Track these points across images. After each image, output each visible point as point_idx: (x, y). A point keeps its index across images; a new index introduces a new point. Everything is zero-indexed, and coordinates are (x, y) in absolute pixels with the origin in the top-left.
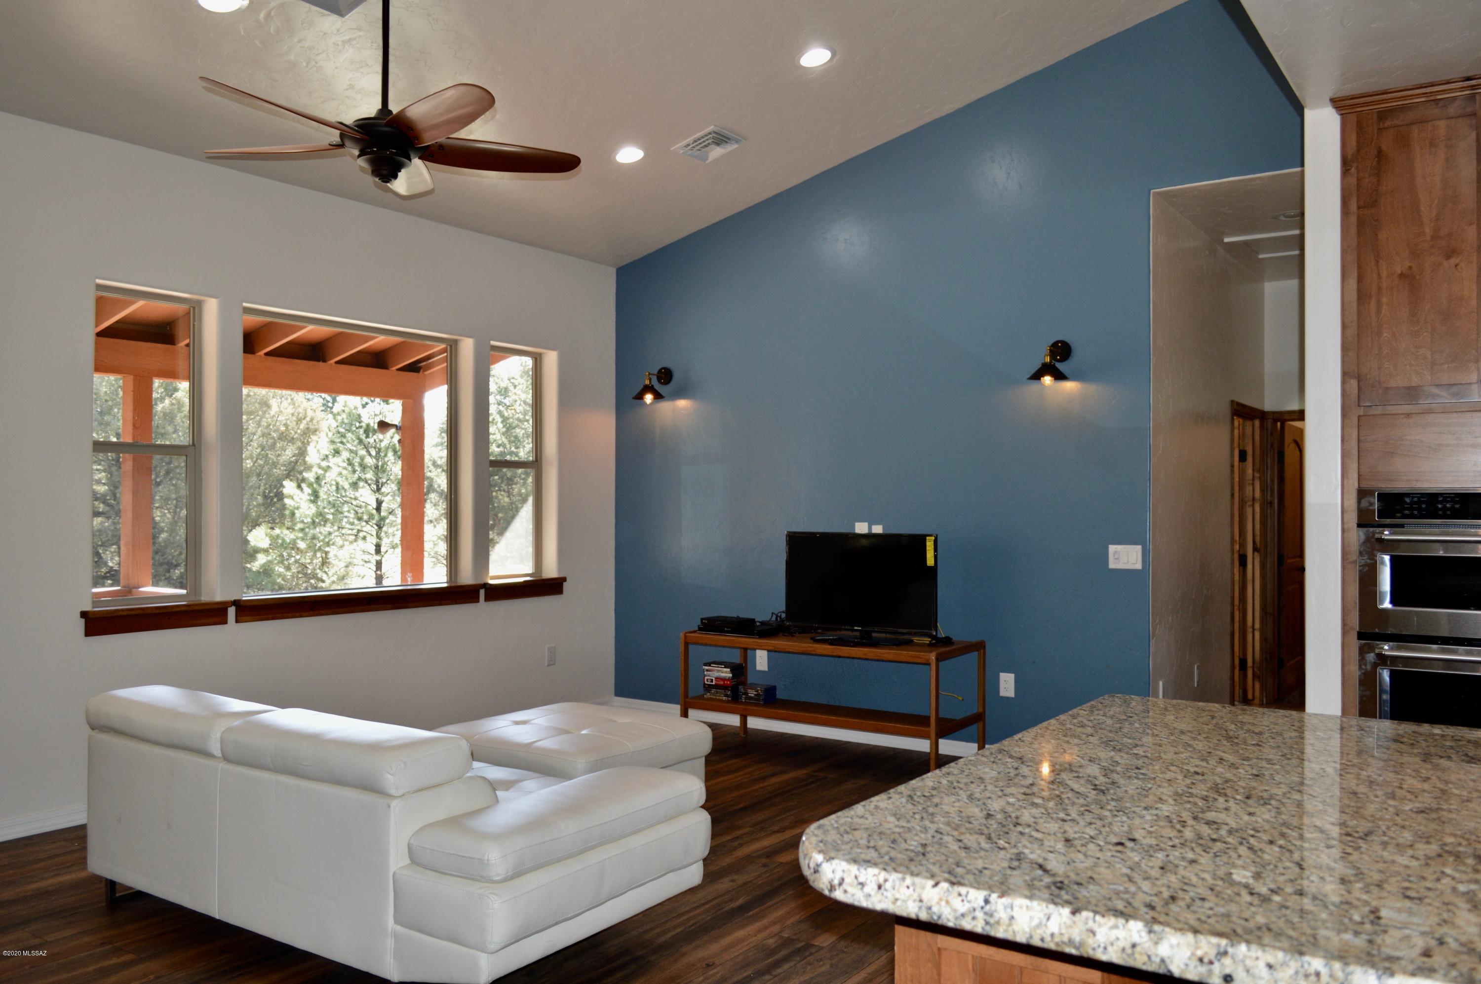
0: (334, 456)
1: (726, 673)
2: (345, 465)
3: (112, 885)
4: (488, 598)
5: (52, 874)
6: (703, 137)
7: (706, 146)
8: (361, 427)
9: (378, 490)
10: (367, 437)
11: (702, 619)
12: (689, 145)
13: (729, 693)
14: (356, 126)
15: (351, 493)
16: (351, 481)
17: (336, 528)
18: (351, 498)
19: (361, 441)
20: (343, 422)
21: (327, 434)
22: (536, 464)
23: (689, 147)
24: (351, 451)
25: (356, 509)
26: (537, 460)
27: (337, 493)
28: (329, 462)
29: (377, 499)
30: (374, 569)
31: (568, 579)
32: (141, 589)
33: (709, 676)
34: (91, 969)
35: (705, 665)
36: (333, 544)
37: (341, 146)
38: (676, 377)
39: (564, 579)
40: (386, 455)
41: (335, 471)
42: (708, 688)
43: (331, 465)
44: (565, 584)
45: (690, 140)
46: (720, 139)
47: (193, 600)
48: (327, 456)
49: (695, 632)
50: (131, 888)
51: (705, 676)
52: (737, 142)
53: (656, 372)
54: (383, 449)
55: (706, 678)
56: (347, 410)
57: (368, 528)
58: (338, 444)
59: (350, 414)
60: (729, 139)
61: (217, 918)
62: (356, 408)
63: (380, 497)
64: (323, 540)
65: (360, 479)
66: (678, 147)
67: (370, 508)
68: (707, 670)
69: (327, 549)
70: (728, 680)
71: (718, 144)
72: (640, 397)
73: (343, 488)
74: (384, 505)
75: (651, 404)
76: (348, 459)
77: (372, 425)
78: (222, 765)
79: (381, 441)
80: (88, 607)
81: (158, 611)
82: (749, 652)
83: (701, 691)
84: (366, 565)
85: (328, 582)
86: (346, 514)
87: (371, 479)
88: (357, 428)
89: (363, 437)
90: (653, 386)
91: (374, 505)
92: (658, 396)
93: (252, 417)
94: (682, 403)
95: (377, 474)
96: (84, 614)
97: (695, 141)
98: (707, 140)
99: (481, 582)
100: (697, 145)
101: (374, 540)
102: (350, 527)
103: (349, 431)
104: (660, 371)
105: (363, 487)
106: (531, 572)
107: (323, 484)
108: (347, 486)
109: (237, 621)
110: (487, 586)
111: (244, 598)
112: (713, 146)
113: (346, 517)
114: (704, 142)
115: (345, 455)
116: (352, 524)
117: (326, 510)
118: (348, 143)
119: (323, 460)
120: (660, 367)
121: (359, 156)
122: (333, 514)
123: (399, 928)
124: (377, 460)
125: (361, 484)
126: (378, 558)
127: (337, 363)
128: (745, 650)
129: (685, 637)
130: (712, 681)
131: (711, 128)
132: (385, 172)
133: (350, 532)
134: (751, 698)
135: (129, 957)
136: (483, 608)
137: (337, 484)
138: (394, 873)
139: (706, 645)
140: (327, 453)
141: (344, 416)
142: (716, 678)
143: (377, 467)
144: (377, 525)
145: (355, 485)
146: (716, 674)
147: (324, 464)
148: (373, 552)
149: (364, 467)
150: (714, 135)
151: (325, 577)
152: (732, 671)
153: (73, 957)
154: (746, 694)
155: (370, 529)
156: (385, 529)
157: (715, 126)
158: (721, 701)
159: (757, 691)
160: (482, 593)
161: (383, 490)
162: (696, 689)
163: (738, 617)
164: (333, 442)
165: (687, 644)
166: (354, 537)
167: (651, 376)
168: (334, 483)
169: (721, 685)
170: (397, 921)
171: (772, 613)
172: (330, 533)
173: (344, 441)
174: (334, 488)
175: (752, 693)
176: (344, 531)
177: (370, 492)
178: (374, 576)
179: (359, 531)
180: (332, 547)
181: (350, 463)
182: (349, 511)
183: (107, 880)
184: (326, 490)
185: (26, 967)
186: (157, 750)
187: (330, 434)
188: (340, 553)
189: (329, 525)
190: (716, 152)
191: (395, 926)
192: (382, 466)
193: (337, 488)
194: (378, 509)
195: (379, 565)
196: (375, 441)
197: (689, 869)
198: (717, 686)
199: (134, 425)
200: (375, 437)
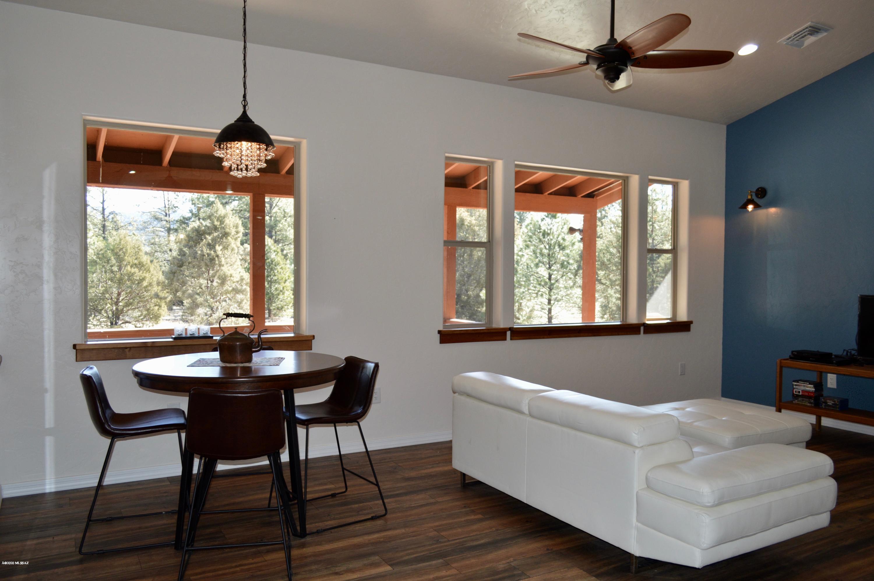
0: (526, 249)
1: (810, 388)
2: (532, 254)
3: (464, 475)
4: (645, 332)
5: (431, 466)
6: (801, 31)
7: (803, 37)
8: (540, 232)
9: (550, 268)
10: (544, 238)
11: (792, 352)
12: (790, 38)
13: (812, 401)
14: (597, 51)
15: (534, 269)
16: (535, 263)
17: (526, 289)
18: (535, 273)
19: (540, 241)
20: (531, 230)
21: (522, 237)
22: (674, 251)
23: (790, 39)
24: (535, 245)
25: (538, 278)
26: (674, 248)
27: (528, 270)
28: (523, 252)
29: (549, 273)
30: (547, 313)
31: (694, 323)
32: (451, 320)
33: (797, 389)
34: (463, 519)
35: (794, 381)
36: (525, 298)
37: (587, 63)
38: (770, 194)
39: (691, 322)
40: (554, 248)
41: (526, 257)
42: (796, 397)
43: (524, 254)
44: (692, 325)
45: (792, 34)
46: (814, 30)
47: (489, 326)
48: (521, 249)
49: (787, 359)
50: (475, 479)
51: (794, 389)
52: (826, 30)
53: (754, 190)
54: (553, 244)
55: (795, 390)
56: (533, 222)
57: (543, 290)
58: (528, 242)
59: (535, 225)
60: (820, 30)
61: (525, 502)
62: (537, 221)
63: (551, 272)
64: (520, 296)
65: (540, 261)
66: (782, 40)
67: (545, 278)
68: (796, 385)
69: (521, 301)
70: (812, 392)
71: (811, 34)
72: (745, 206)
73: (531, 267)
74: (553, 276)
75: (752, 211)
76: (534, 251)
77: (546, 230)
78: (529, 419)
79: (551, 240)
80: (441, 329)
81: (474, 332)
82: (824, 374)
83: (790, 398)
84: (543, 311)
85: (521, 319)
86: (532, 281)
87: (546, 262)
88: (538, 233)
89: (541, 237)
90: (753, 199)
91: (547, 276)
92: (757, 206)
93: (482, 228)
94: (773, 210)
95: (549, 259)
96: (439, 332)
97: (795, 35)
98: (805, 32)
99: (641, 322)
100: (796, 37)
101: (547, 297)
102: (534, 289)
103: (534, 234)
104: (758, 190)
105: (541, 266)
106: (670, 317)
107: (520, 264)
108: (532, 265)
109: (511, 339)
110: (645, 325)
111: (515, 327)
112: (809, 36)
113: (532, 283)
114: (802, 34)
115: (532, 248)
116: (535, 287)
117: (521, 280)
118: (591, 61)
119: (520, 251)
120: (758, 187)
121: (597, 69)
122: (524, 282)
123: (639, 525)
124: (550, 251)
125: (541, 264)
126: (549, 307)
127: (548, 194)
128: (821, 372)
129: (781, 362)
130: (799, 392)
131: (809, 24)
132: (612, 76)
133: (533, 292)
134: (829, 406)
135: (480, 516)
136: (642, 338)
137: (528, 264)
138: (637, 492)
139: (796, 368)
140: (522, 247)
141: (531, 226)
142: (803, 391)
143: (549, 255)
144: (549, 288)
145: (537, 265)
146: (803, 388)
147: (520, 253)
148: (547, 303)
149: (542, 254)
150: (810, 29)
151: (520, 317)
152: (815, 387)
153: (452, 512)
154: (826, 403)
155: (545, 290)
156: (553, 291)
157: (812, 22)
158: (807, 406)
159: (835, 401)
160: (642, 328)
161: (552, 268)
162: (787, 397)
163: (818, 351)
164: (525, 241)
165: (781, 367)
166: (535, 295)
167: (752, 193)
168: (525, 264)
169: (806, 395)
170: (638, 521)
171: (844, 350)
172: (523, 292)
173: (531, 240)
174: (526, 267)
175: (830, 403)
176: (530, 291)
177: (545, 268)
178: (547, 317)
179: (539, 291)
180: (524, 300)
181: (534, 252)
182: (533, 280)
183: (461, 473)
184: (521, 268)
185: (432, 513)
186: (491, 407)
187: (524, 236)
188: (529, 304)
189: (523, 288)
190: (811, 40)
191: (637, 523)
192: (552, 254)
193: (528, 267)
194: (550, 278)
195: (550, 311)
196: (548, 240)
197: (821, 515)
198: (802, 396)
199: (448, 233)
200: (548, 237)
